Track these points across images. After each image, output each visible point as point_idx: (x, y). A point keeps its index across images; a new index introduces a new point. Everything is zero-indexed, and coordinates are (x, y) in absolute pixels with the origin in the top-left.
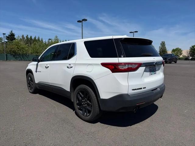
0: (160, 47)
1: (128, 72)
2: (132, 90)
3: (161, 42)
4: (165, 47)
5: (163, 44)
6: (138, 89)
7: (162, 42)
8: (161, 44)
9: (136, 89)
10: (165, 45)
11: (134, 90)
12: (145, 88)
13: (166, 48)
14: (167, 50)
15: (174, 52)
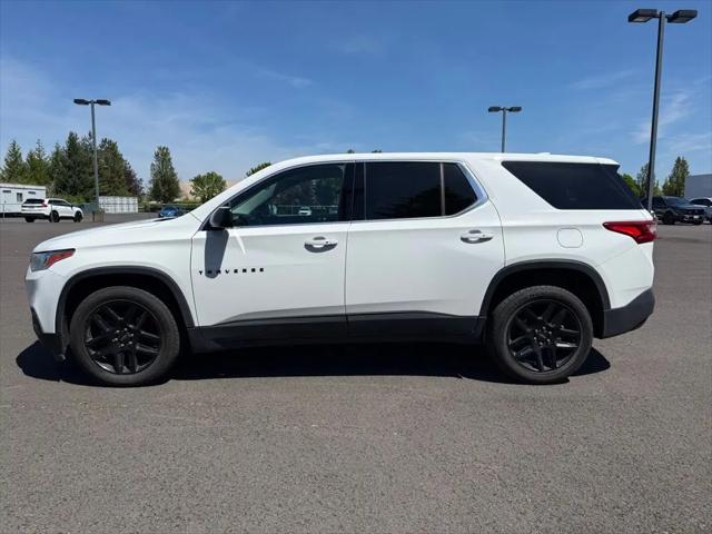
0: (153, 165)
3: (157, 150)
4: (172, 169)
5: (163, 156)
7: (160, 149)
8: (157, 156)
10: (170, 160)
13: (175, 171)
14: (179, 176)
15: (203, 186)
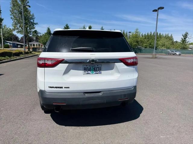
1: (45, 67)
2: (49, 87)
6: (56, 87)
9: (53, 87)
11: (51, 87)
12: (68, 88)
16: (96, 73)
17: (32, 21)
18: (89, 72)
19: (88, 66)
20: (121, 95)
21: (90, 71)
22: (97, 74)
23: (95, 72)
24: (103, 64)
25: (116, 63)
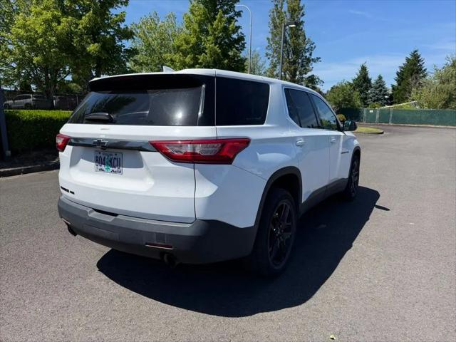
16: (113, 171)
17: (308, 54)
18: (103, 167)
19: (101, 155)
20: (152, 233)
21: (104, 164)
22: (114, 174)
23: (111, 169)
24: (125, 152)
25: (141, 152)
